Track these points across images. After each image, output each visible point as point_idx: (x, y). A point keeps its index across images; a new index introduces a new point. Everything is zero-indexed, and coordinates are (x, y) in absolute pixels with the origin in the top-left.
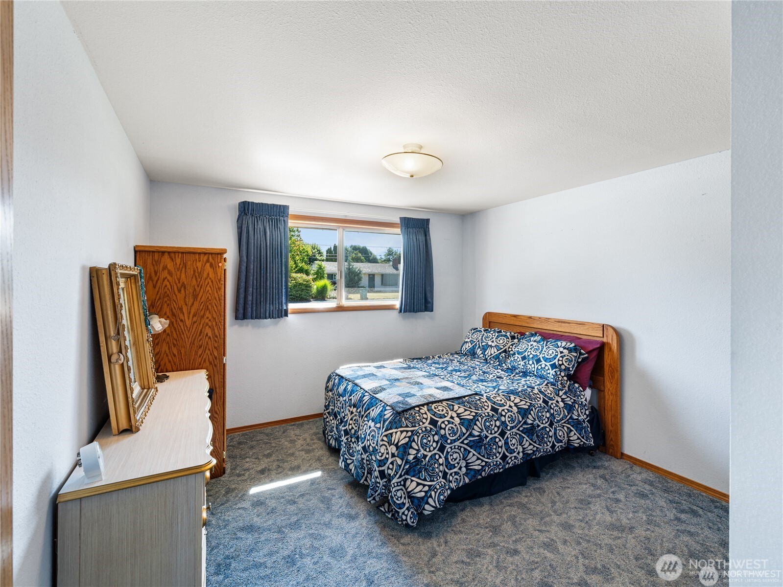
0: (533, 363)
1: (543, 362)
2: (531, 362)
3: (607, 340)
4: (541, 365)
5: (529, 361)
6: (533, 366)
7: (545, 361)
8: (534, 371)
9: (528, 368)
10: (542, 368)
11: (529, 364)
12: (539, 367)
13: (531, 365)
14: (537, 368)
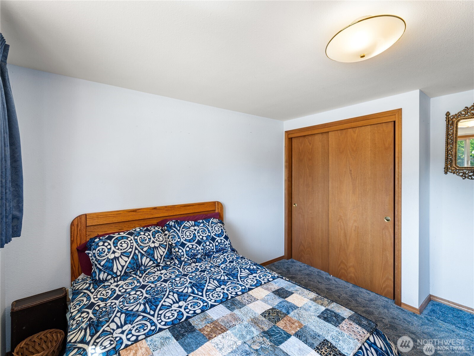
0: (210, 243)
1: (218, 238)
2: (208, 243)
3: (218, 211)
4: (217, 241)
5: (205, 243)
6: (211, 245)
7: (219, 237)
8: (213, 249)
9: (208, 249)
10: (219, 243)
11: (206, 245)
12: (217, 244)
13: (209, 245)
14: (216, 245)
